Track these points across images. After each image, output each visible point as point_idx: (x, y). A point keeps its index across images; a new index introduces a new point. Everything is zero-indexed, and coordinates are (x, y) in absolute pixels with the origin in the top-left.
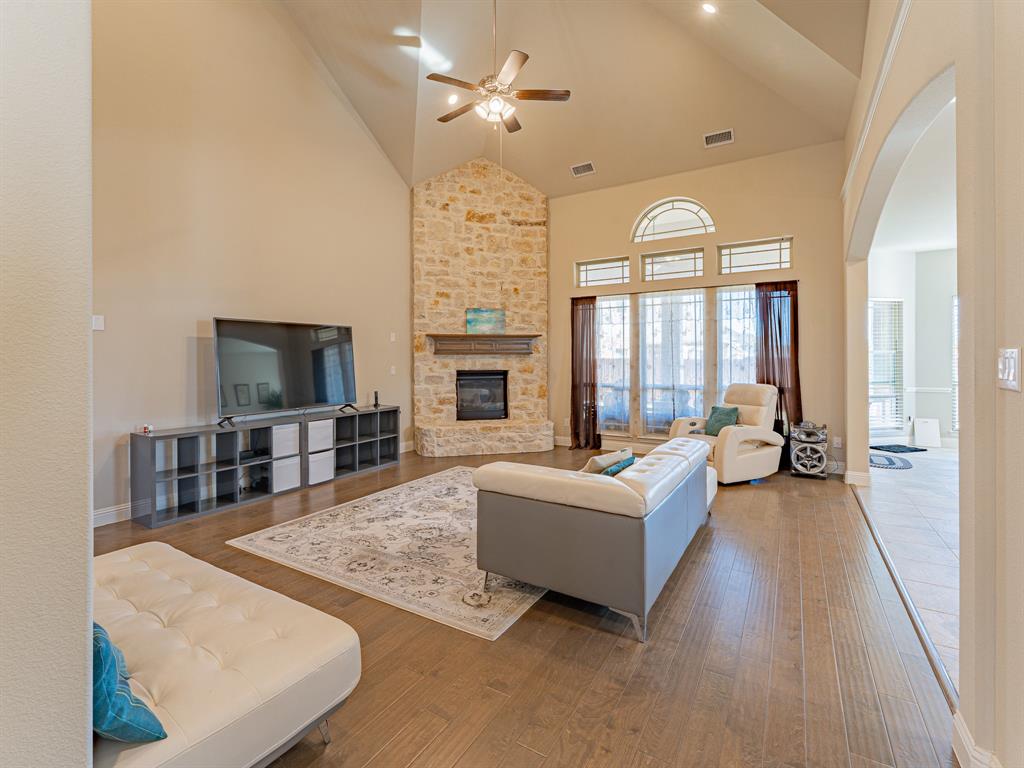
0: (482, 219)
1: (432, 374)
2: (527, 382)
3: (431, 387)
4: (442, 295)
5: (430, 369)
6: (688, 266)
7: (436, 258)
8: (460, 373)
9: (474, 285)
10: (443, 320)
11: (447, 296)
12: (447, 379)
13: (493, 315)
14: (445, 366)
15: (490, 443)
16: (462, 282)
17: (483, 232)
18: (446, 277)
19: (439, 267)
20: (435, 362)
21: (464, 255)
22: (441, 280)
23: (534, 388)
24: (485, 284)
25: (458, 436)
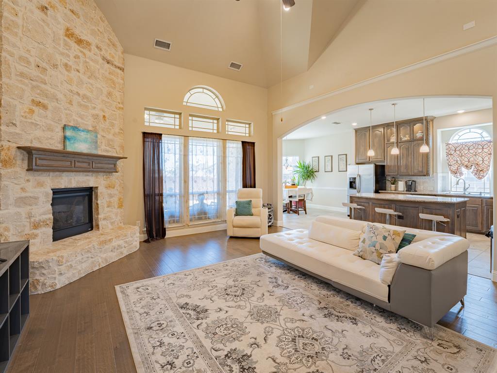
0: (79, 42)
1: (24, 195)
2: (111, 196)
3: (23, 211)
4: (38, 104)
5: (23, 189)
6: (209, 126)
7: (31, 59)
8: (56, 192)
9: (71, 103)
10: (38, 133)
11: (45, 107)
12: (42, 199)
13: (89, 136)
14: (40, 184)
15: (104, 256)
16: (60, 96)
17: (80, 54)
18: (43, 86)
19: (34, 72)
20: (28, 181)
21: (61, 68)
22: (37, 87)
23: (115, 200)
24: (80, 105)
25: (79, 258)
